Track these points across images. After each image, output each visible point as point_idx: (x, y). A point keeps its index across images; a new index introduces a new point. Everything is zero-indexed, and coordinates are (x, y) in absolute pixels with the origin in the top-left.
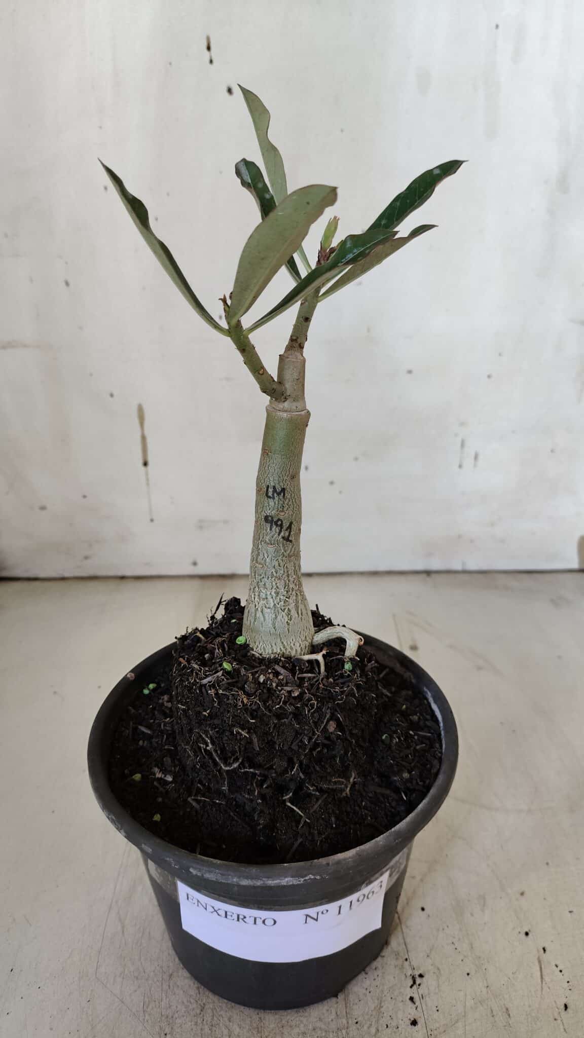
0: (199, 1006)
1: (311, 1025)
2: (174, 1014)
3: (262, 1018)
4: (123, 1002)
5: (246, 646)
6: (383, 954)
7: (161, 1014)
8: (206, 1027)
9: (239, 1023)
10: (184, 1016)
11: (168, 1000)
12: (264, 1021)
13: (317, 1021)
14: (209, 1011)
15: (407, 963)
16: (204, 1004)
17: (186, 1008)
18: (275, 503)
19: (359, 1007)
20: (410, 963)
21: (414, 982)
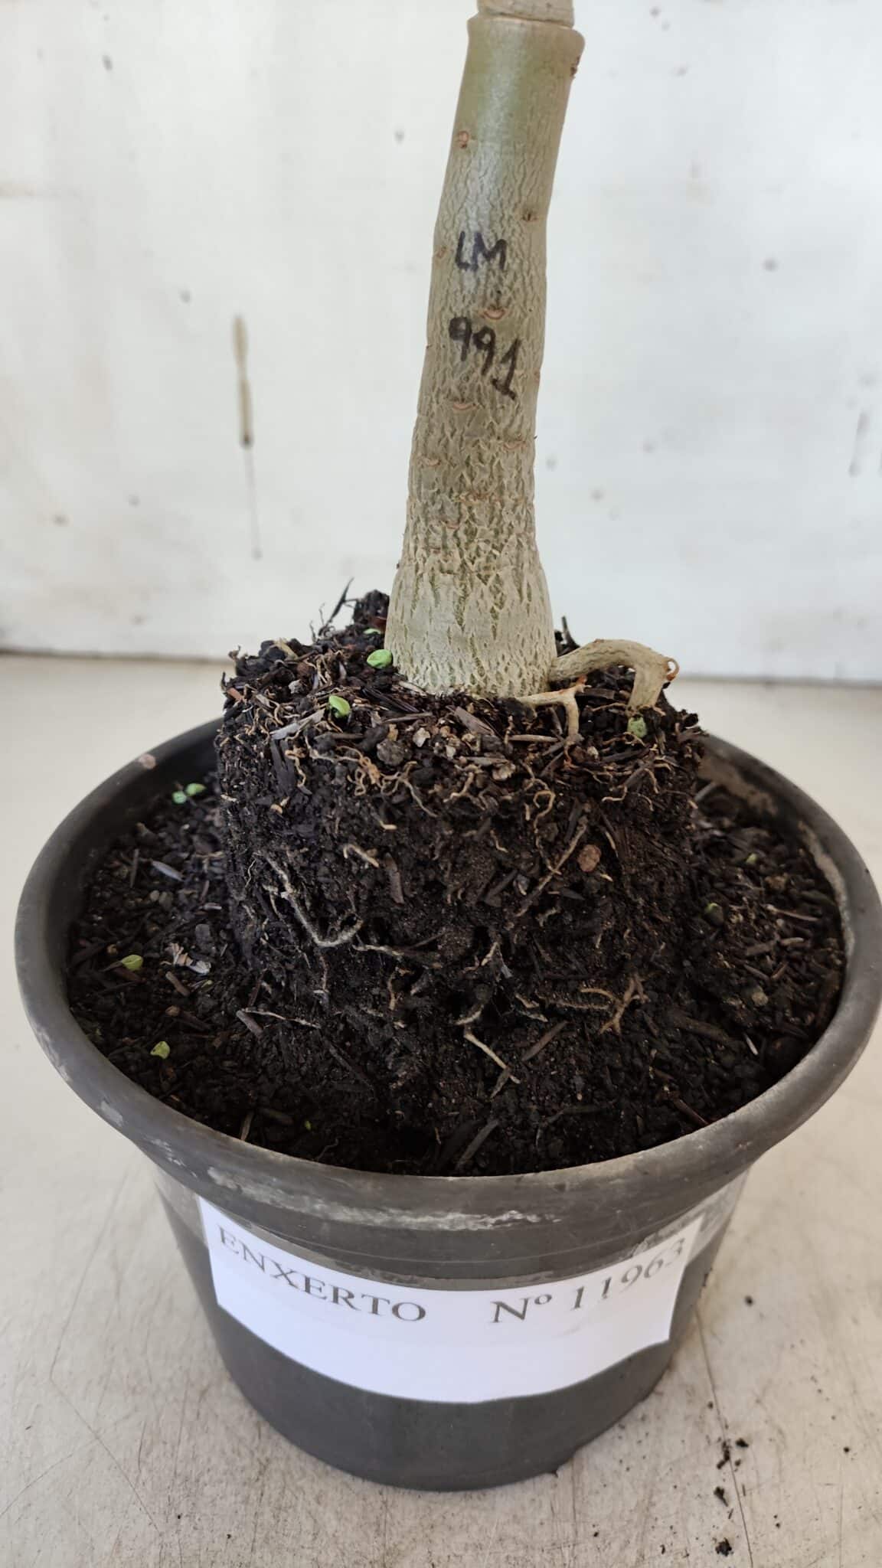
0: (257, 1464)
1: (493, 1530)
2: (202, 1474)
3: (390, 1503)
4: (97, 1438)
5: (390, 670)
6: (659, 1388)
7: (175, 1473)
8: (267, 1509)
9: (339, 1509)
10: (221, 1482)
11: (192, 1443)
12: (392, 1511)
13: (508, 1521)
14: (277, 1476)
15: (710, 1414)
16: (268, 1460)
17: (228, 1463)
18: (478, 282)
19: (603, 1500)
20: (719, 1412)
21: (727, 1457)
